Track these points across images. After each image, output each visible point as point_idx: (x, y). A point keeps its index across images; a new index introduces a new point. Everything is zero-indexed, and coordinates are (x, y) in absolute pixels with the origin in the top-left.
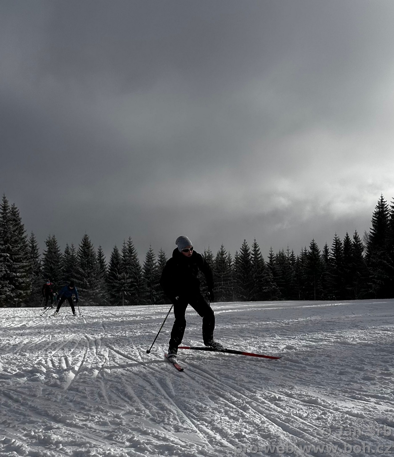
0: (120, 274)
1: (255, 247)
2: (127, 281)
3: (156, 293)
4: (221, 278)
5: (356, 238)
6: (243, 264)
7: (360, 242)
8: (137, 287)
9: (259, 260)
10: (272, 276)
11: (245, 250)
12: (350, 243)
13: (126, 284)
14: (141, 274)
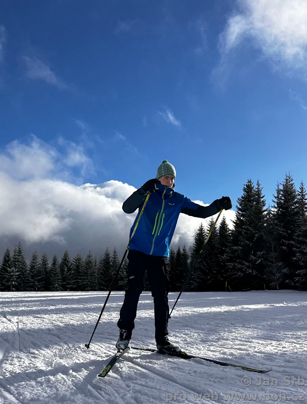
0: (10, 268)
1: (115, 253)
2: (15, 274)
3: (37, 284)
4: (89, 274)
5: (184, 250)
6: (105, 265)
7: (187, 253)
8: (23, 278)
9: (117, 262)
10: (125, 274)
11: (107, 255)
12: (181, 253)
13: (14, 276)
14: (27, 269)
